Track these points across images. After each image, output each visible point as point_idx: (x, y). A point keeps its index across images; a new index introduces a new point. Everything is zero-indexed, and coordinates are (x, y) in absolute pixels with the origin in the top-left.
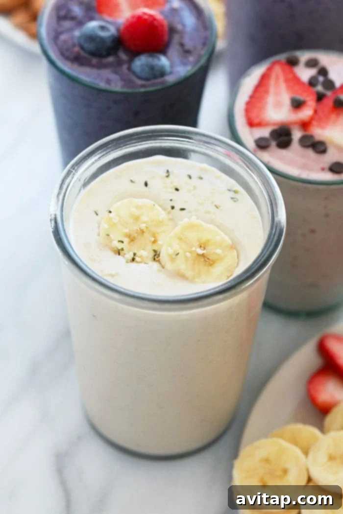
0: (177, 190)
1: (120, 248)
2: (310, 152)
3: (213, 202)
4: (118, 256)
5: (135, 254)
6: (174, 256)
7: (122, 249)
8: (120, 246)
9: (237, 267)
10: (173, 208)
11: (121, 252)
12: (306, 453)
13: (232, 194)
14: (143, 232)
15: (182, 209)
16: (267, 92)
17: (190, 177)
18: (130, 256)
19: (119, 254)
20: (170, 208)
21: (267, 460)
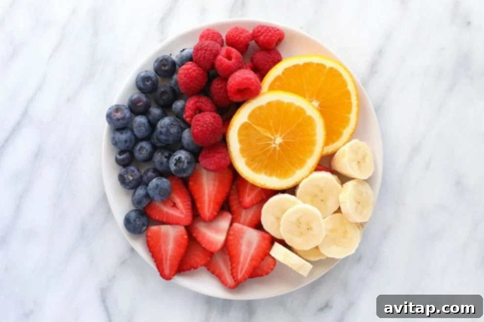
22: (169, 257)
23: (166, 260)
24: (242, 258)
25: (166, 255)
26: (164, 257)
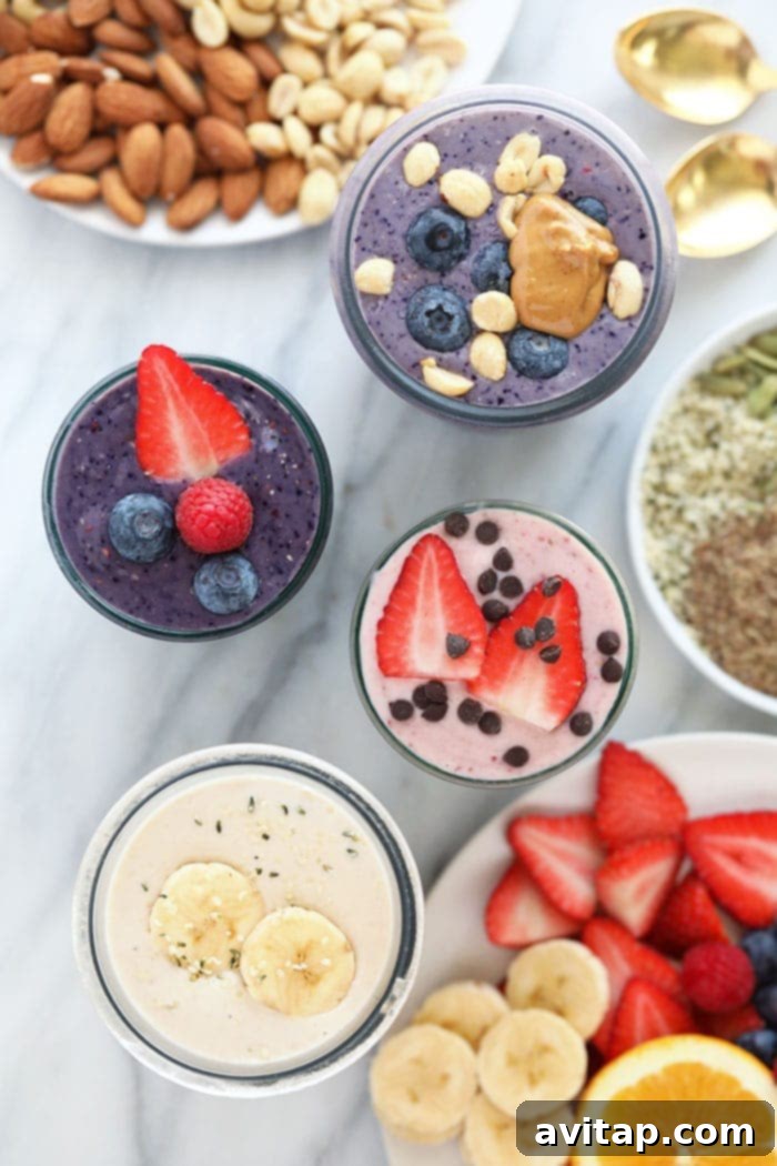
0: (266, 837)
1: (179, 956)
2: (473, 732)
3: (319, 860)
4: (177, 968)
5: (202, 964)
6: (258, 980)
7: (184, 958)
8: (179, 952)
9: (353, 979)
10: (259, 872)
11: (183, 962)
12: (475, 1045)
13: (347, 843)
14: (214, 923)
15: (274, 875)
16: (411, 603)
17: (286, 810)
18: (195, 967)
19: (179, 964)
20: (254, 874)
21: (417, 1061)
22: (171, 404)
23: (173, 392)
24: (437, 594)
25: (179, 407)
26: (182, 399)
